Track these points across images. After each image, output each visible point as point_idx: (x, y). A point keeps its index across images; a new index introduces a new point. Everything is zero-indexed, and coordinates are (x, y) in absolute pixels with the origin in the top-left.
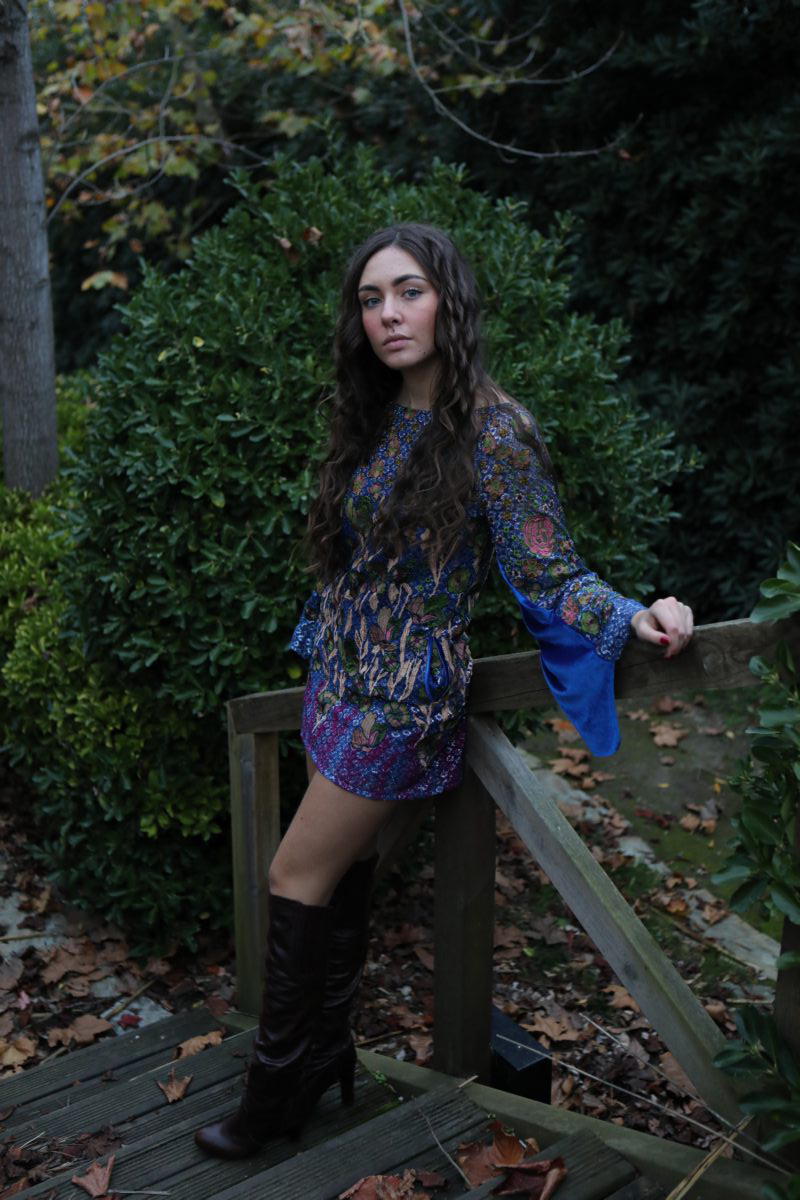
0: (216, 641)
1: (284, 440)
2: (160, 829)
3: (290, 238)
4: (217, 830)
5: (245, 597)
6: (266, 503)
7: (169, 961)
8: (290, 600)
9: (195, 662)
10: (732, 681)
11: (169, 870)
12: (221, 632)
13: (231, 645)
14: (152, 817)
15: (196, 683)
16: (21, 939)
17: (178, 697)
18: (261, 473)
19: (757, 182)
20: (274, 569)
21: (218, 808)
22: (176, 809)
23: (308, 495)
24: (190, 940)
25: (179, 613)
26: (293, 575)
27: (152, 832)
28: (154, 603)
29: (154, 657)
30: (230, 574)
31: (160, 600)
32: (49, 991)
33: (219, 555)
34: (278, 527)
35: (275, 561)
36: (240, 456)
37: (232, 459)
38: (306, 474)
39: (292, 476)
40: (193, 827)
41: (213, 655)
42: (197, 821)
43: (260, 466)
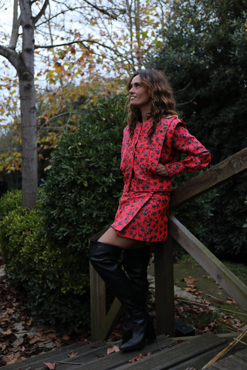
0: (85, 227)
1: (105, 166)
2: (67, 292)
3: (105, 118)
4: (84, 292)
5: (93, 212)
6: (100, 183)
7: (69, 335)
8: (107, 213)
9: (78, 234)
10: (243, 168)
11: (70, 306)
12: (86, 224)
13: (89, 227)
14: (64, 288)
15: (79, 241)
16: (23, 333)
17: (73, 246)
18: (98, 176)
19: (231, 122)
20: (102, 204)
21: (85, 283)
22: (72, 285)
23: (112, 180)
24: (76, 329)
25: (74, 219)
26: (107, 205)
27: (65, 292)
28: (67, 217)
29: (67, 233)
30: (89, 205)
31: (68, 216)
32: (31, 347)
33: (86, 200)
34: (103, 190)
35: (102, 201)
36: (92, 172)
37: (90, 172)
38: (111, 175)
39: (107, 176)
40: (77, 291)
41: (84, 231)
42: (78, 289)
43: (98, 174)
